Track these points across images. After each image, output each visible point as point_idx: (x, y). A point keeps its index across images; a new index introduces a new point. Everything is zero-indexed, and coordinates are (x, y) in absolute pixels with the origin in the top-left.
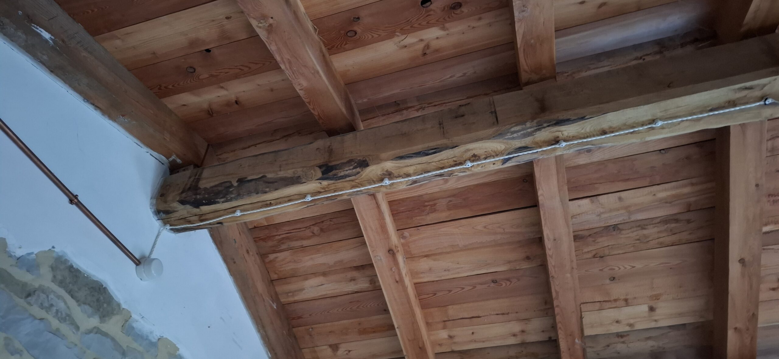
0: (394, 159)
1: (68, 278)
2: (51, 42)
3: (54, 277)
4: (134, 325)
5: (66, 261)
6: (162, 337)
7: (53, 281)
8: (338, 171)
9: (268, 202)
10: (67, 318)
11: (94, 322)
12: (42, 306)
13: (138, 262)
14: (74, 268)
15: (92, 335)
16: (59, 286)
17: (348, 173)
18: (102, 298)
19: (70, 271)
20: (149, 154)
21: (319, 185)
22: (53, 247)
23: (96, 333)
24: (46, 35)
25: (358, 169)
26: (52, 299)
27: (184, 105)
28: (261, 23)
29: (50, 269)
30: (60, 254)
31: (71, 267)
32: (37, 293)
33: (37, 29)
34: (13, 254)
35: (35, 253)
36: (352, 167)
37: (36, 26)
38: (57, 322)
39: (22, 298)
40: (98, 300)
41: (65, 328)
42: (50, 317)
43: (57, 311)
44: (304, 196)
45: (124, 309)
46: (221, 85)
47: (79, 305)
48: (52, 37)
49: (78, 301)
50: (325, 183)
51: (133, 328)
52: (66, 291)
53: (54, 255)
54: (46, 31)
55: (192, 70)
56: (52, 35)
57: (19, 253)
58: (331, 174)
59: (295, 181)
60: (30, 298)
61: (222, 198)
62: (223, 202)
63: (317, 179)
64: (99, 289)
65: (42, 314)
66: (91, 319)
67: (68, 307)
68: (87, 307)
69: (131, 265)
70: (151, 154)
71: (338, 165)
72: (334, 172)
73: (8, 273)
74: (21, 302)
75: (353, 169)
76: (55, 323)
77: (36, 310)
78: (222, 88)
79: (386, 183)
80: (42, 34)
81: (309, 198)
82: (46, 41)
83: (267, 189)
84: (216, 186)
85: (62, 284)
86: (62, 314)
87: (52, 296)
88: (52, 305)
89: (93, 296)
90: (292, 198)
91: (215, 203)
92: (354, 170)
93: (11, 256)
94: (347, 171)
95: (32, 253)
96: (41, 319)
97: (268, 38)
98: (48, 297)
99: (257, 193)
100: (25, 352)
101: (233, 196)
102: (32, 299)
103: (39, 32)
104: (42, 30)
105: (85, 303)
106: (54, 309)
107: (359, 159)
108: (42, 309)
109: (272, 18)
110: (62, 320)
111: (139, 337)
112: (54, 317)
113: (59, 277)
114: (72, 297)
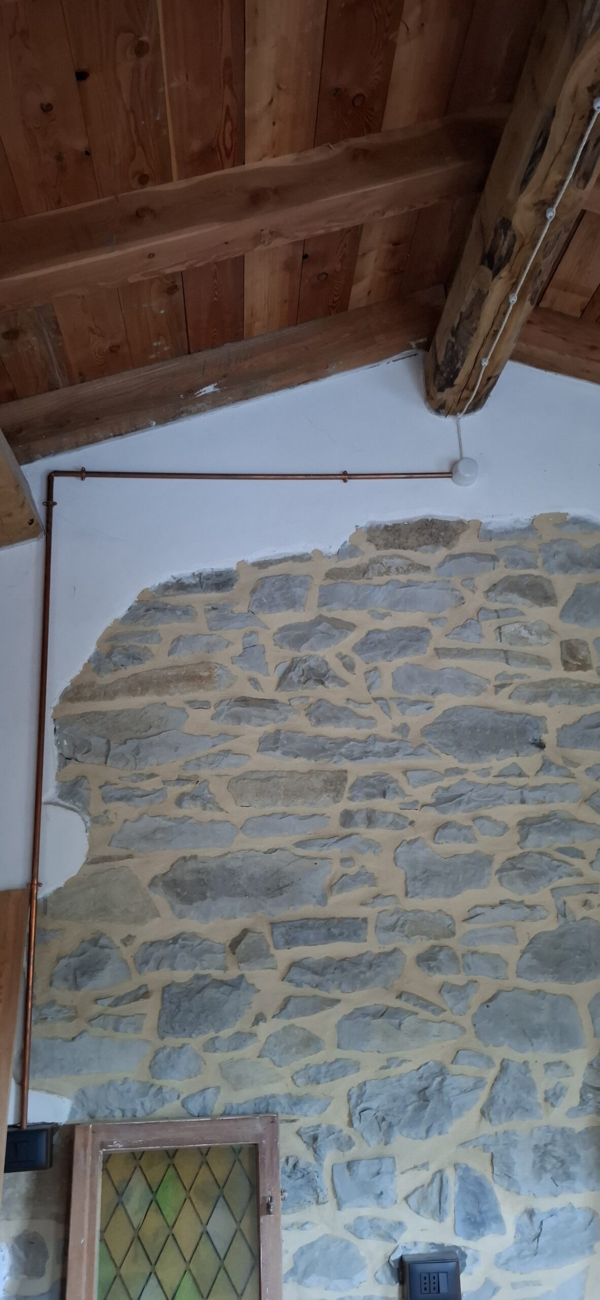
0: (521, 189)
1: (390, 538)
2: (217, 389)
3: (376, 545)
4: (490, 528)
5: (378, 527)
6: (535, 516)
7: (378, 550)
8: (497, 253)
9: (492, 332)
10: (410, 568)
11: (442, 552)
12: (380, 574)
13: (449, 474)
14: (390, 527)
15: (447, 565)
16: (387, 549)
17: (508, 245)
18: (434, 530)
19: (388, 531)
20: (392, 363)
21: (501, 281)
22: (356, 526)
23: (450, 561)
24: (210, 389)
25: (509, 233)
26: (386, 563)
27: (369, 293)
28: (264, 241)
29: (369, 543)
30: (368, 526)
31: (386, 527)
32: (370, 568)
33: (201, 393)
34: (330, 555)
35: (348, 540)
36: (503, 237)
37: (198, 392)
38: (404, 576)
39: (360, 579)
40: (431, 535)
41: (415, 576)
42: (394, 577)
43: (397, 569)
44: (505, 301)
45: (469, 521)
46: (360, 253)
47: (416, 550)
48: (215, 384)
49: (412, 549)
50: (504, 273)
51: (490, 532)
52: (396, 548)
53: (364, 530)
54: (207, 386)
55: (324, 276)
56: (213, 383)
57: (334, 550)
58: (496, 262)
59: (481, 297)
60: (366, 575)
61: (458, 362)
62: (462, 365)
63: (491, 278)
64: (426, 525)
65: (386, 578)
66: (437, 553)
67: (407, 559)
68: (424, 547)
69: (448, 481)
70: (394, 361)
71: (491, 246)
72: (496, 257)
73: (338, 569)
74: (362, 581)
75: (505, 236)
76: (403, 578)
77: (377, 580)
78: (364, 254)
79: (551, 217)
80: (207, 392)
81: (513, 299)
82: (214, 392)
83: (474, 325)
84: (446, 354)
85: (387, 546)
86: (402, 568)
87: (385, 561)
88: (390, 567)
89: (423, 535)
90: (502, 310)
91: (458, 371)
92: (508, 238)
93: (330, 557)
94: (503, 244)
95: (346, 542)
96: (387, 583)
97: (287, 238)
98: (382, 563)
99: (472, 335)
100: (392, 612)
101: (462, 353)
102: (370, 574)
103: (203, 393)
104: (205, 389)
105: (420, 546)
106: (393, 569)
107: (498, 221)
108: (383, 576)
109: (262, 230)
110: (407, 572)
111: (505, 533)
112: (397, 574)
113: (381, 542)
114: (404, 548)
